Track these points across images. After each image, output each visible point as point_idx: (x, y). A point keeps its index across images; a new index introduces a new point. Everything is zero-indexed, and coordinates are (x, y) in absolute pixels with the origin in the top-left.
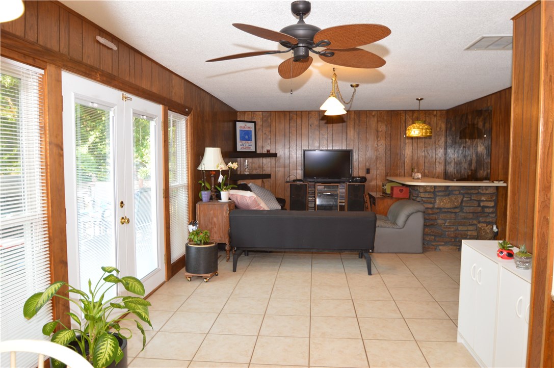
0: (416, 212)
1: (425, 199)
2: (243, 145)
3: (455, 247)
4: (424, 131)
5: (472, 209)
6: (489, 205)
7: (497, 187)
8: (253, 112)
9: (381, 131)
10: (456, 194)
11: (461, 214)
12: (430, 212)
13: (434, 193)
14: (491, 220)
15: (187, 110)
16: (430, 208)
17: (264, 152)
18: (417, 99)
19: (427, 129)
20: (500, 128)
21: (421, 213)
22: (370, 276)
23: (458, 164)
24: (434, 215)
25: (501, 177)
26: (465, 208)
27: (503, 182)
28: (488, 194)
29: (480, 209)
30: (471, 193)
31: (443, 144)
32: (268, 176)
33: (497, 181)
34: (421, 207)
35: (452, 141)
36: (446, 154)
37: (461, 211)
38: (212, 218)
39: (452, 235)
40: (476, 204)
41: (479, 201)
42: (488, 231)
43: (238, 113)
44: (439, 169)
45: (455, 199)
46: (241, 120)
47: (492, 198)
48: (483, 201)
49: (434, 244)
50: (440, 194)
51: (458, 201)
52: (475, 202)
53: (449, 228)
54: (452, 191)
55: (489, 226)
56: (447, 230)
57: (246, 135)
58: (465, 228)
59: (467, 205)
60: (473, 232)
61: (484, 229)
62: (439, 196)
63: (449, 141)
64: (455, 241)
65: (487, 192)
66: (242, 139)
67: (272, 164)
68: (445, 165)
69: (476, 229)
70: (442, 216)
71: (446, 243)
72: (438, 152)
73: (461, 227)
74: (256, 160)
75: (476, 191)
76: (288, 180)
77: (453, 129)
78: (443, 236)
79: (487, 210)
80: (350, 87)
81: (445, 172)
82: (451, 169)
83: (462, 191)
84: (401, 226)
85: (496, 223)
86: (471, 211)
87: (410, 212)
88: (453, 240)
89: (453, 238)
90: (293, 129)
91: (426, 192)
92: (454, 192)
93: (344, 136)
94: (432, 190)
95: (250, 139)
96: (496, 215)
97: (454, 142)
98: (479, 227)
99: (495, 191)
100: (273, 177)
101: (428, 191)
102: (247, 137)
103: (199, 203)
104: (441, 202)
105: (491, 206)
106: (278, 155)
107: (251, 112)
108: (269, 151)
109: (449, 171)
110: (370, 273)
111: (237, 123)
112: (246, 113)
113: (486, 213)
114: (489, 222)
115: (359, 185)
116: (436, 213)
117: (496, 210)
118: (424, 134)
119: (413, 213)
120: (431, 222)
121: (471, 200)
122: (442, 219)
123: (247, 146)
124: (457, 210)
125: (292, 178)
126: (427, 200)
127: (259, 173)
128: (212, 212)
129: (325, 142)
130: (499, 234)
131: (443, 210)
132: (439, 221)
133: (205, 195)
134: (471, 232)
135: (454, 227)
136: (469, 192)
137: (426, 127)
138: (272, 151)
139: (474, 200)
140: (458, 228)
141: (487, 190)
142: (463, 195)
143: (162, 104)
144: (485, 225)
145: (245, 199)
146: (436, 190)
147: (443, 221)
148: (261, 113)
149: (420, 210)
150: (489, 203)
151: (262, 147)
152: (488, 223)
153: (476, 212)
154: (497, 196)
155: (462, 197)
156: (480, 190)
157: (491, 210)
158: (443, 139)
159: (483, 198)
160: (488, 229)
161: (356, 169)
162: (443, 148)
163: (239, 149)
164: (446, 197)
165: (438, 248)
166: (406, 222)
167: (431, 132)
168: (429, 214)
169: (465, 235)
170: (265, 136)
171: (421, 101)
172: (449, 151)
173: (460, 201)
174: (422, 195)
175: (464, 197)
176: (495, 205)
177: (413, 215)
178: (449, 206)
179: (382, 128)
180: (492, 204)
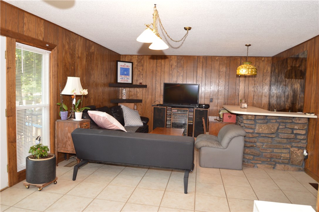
0: (237, 136)
1: (247, 125)
2: (123, 78)
3: (270, 166)
4: (250, 70)
5: (286, 136)
6: (300, 133)
7: (309, 118)
8: (132, 56)
9: (223, 71)
10: (273, 122)
11: (276, 139)
12: (251, 135)
13: (255, 120)
14: (302, 145)
15: (47, 45)
16: (251, 133)
17: (138, 84)
18: (246, 45)
19: (252, 69)
20: (313, 68)
21: (242, 137)
22: (186, 194)
23: (278, 97)
24: (254, 139)
25: (312, 110)
26: (280, 134)
27: (314, 114)
28: (300, 123)
29: (293, 136)
30: (286, 122)
31: (268, 83)
32: (140, 101)
33: (308, 113)
34: (242, 132)
35: (275, 80)
36: (270, 90)
37: (277, 136)
38: (67, 133)
39: (269, 156)
40: (290, 131)
41: (293, 129)
42: (299, 154)
43: (121, 56)
44: (265, 100)
45: (272, 126)
46: (123, 60)
47: (303, 127)
48: (296, 129)
49: (253, 162)
50: (260, 121)
51: (274, 128)
52: (289, 130)
53: (266, 150)
54: (270, 119)
55: (300, 150)
56: (264, 151)
57: (125, 72)
58: (279, 151)
59: (282, 132)
60: (286, 154)
61: (295, 153)
62: (259, 123)
63: (273, 80)
64: (270, 161)
65: (300, 122)
66: (122, 74)
67: (143, 92)
68: (269, 98)
69: (289, 153)
70: (261, 139)
71: (263, 162)
72: (264, 88)
73: (276, 150)
74: (132, 89)
75: (290, 121)
76: (154, 104)
77: (277, 71)
78: (260, 156)
79: (299, 137)
80: (184, 29)
81: (269, 103)
82: (274, 101)
83: (278, 120)
84: (225, 147)
85: (306, 148)
86: (285, 137)
87: (233, 136)
88: (269, 160)
89: (269, 158)
90: (159, 69)
91: (248, 119)
92: (272, 121)
93: (195, 74)
94: (253, 119)
95: (128, 75)
96: (307, 141)
97: (277, 81)
98: (291, 151)
99: (307, 121)
100: (143, 102)
101: (250, 118)
102: (125, 73)
103: (58, 120)
104: (260, 128)
105: (303, 133)
106: (148, 86)
107: (130, 55)
108: (141, 83)
109: (272, 103)
110: (186, 192)
111: (118, 62)
112: (127, 56)
113: (298, 139)
114: (301, 147)
115: (203, 110)
116: (255, 137)
117: (307, 137)
118: (250, 73)
119: (235, 137)
120: (251, 144)
121: (286, 128)
122: (261, 143)
123: (126, 79)
124: (273, 136)
125: (157, 103)
126: (248, 126)
127: (134, 99)
128: (67, 128)
129: (181, 78)
130: (309, 157)
131: (262, 135)
132: (258, 144)
133: (63, 115)
134: (285, 154)
135: (271, 149)
136: (284, 121)
137: (252, 67)
138: (144, 84)
139: (288, 128)
140: (273, 150)
141: (299, 120)
142: (279, 123)
143: (7, 36)
144: (297, 149)
145: (100, 118)
146: (256, 118)
147: (261, 144)
148: (137, 56)
149: (241, 134)
150: (301, 131)
151: (137, 80)
152: (299, 148)
153: (290, 138)
154: (308, 126)
155: (278, 125)
156: (293, 120)
157: (302, 137)
158: (268, 79)
159: (296, 127)
160: (299, 152)
161: (203, 98)
162: (268, 86)
163: (119, 81)
164: (265, 124)
165: (256, 166)
166: (229, 143)
167: (256, 72)
168: (250, 138)
169: (279, 157)
170: (139, 72)
171: (249, 47)
172: (273, 87)
173: (276, 128)
174: (245, 122)
175: (279, 125)
176: (306, 132)
177: (235, 138)
178: (266, 131)
179: (223, 69)
180: (304, 132)
